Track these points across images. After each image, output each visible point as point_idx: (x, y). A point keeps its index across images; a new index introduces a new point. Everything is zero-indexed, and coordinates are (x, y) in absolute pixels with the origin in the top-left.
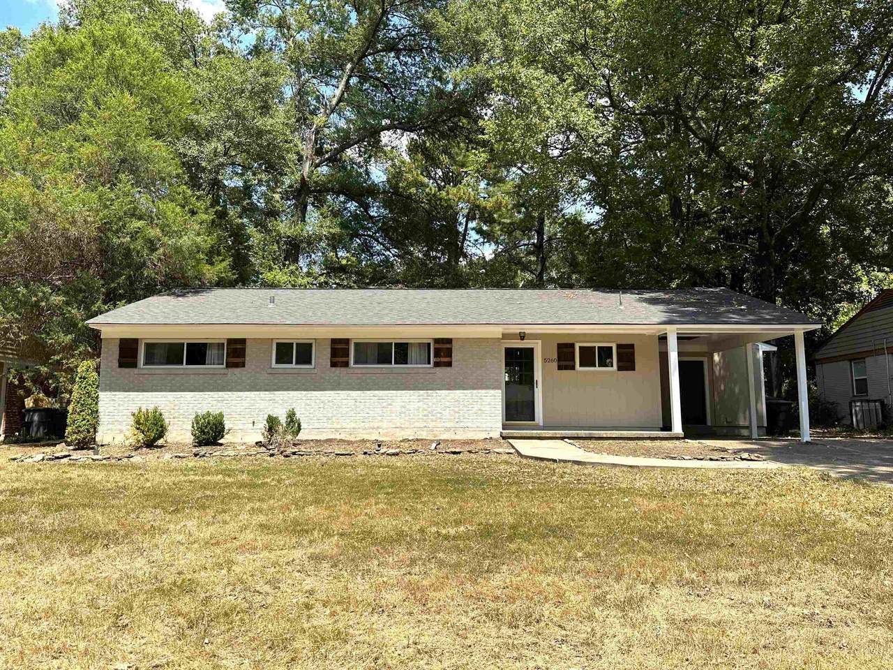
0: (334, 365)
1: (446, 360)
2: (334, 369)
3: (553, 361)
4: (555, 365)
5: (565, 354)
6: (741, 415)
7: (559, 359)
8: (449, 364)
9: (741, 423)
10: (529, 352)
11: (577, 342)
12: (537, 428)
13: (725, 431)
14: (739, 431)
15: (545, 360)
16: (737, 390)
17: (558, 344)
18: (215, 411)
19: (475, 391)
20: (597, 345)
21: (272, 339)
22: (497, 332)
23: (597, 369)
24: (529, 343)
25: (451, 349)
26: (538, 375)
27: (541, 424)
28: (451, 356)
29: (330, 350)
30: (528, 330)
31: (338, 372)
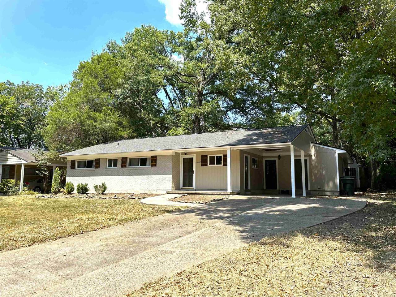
0: (122, 167)
1: (155, 164)
2: (122, 168)
3: (199, 163)
4: (200, 164)
5: (204, 160)
6: (326, 185)
7: (202, 162)
8: (155, 165)
9: (326, 189)
10: (191, 159)
11: (209, 154)
12: (193, 190)
13: (317, 193)
14: (325, 193)
15: (197, 163)
16: (324, 172)
17: (202, 156)
18: (84, 184)
19: (163, 176)
20: (216, 155)
21: (107, 158)
22: (171, 152)
23: (216, 165)
24: (191, 156)
25: (156, 160)
26: (194, 169)
27: (195, 188)
28: (156, 162)
29: (121, 161)
30: (188, 150)
31: (123, 169)
